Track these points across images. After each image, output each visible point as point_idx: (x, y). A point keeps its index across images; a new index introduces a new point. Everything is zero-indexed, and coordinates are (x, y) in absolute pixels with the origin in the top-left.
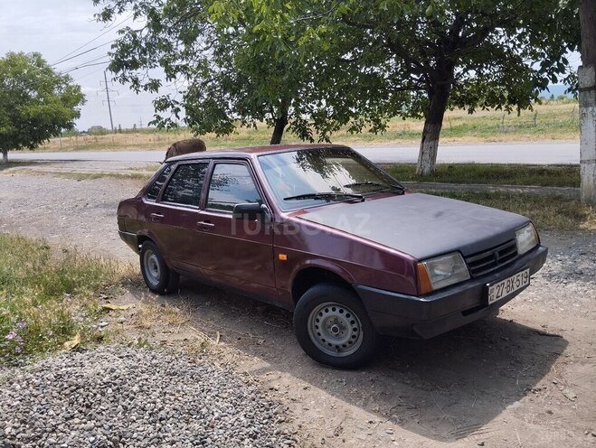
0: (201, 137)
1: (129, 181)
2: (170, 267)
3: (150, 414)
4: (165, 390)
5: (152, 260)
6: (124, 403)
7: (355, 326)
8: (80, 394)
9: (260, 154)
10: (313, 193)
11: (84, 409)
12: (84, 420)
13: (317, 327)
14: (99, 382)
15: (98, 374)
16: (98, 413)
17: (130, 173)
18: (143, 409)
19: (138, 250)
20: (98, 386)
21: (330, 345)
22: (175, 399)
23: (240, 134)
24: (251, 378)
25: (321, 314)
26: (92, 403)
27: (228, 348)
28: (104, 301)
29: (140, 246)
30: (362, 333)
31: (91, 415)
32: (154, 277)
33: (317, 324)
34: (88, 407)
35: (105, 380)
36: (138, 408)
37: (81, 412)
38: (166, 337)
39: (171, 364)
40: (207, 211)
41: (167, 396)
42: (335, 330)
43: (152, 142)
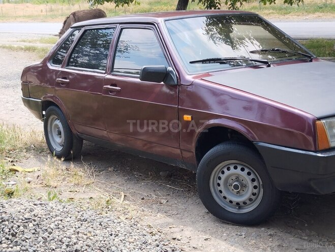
0: (100, 7)
1: (21, 53)
2: (74, 132)
3: (67, 246)
4: (78, 230)
5: (57, 126)
6: (44, 236)
7: (256, 183)
8: (6, 225)
9: (167, 18)
10: (219, 57)
11: (10, 237)
12: (11, 246)
13: (219, 185)
14: (21, 217)
15: (20, 212)
16: (23, 241)
17: (23, 45)
18: (61, 241)
19: (41, 117)
20: (20, 221)
21: (231, 202)
22: (87, 238)
23: (142, 5)
24: (155, 231)
25: (223, 173)
26: (16, 233)
27: (132, 206)
28: (10, 164)
29: (44, 113)
30: (262, 190)
31: (17, 242)
32: (58, 142)
33: (219, 181)
34: (13, 235)
35: (26, 216)
36: (56, 240)
37: (8, 239)
38: (72, 195)
39: (81, 213)
40: (113, 75)
41: (80, 235)
42: (236, 187)
43: (44, 13)
